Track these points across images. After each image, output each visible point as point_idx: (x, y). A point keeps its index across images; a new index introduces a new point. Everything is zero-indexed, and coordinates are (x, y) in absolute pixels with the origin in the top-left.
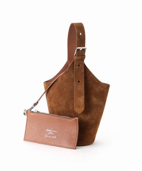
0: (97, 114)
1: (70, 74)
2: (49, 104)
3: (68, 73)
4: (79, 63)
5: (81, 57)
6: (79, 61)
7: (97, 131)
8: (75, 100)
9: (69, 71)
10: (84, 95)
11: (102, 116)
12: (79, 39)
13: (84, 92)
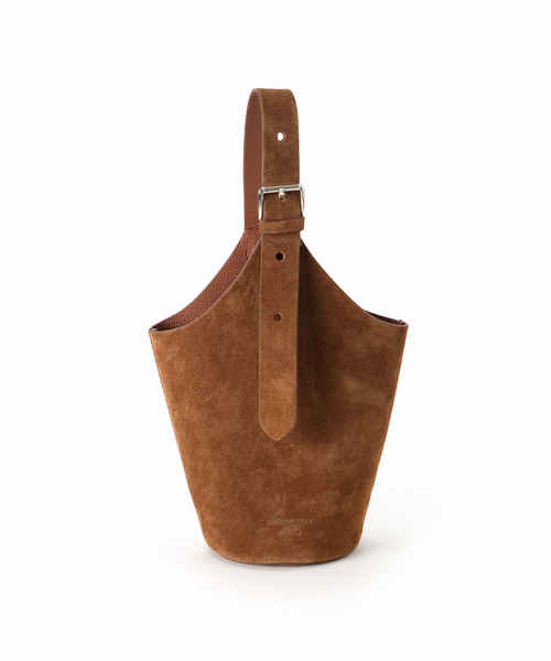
0: (362, 440)
1: (252, 291)
2: (174, 410)
3: (245, 289)
4: (277, 246)
5: (283, 223)
6: (279, 240)
7: (367, 503)
8: (262, 389)
9: (247, 282)
10: (295, 370)
11: (382, 444)
12: (272, 156)
13: (295, 357)
